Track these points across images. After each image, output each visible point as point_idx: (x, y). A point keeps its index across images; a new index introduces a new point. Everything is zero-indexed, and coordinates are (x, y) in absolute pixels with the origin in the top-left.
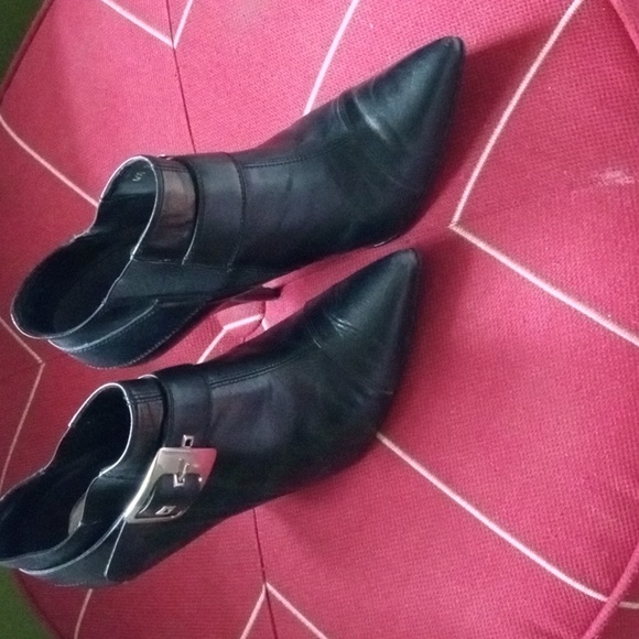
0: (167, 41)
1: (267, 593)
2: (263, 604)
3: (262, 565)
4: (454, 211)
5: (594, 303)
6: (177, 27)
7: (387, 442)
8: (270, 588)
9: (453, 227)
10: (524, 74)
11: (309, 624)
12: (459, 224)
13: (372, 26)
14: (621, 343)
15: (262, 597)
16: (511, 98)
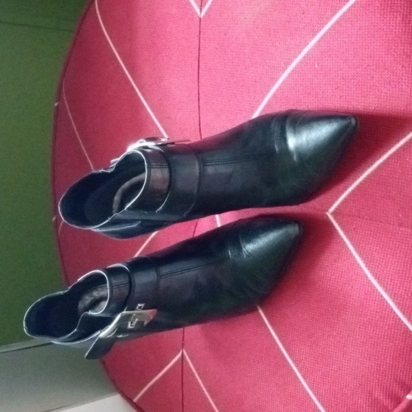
0: (198, 10)
1: (183, 355)
2: (179, 358)
3: (183, 340)
4: (332, 205)
5: (394, 297)
6: (205, 4)
7: (261, 311)
8: (185, 353)
9: (329, 214)
10: (395, 144)
11: (199, 380)
12: (332, 214)
13: (316, 66)
14: (401, 325)
15: (180, 355)
16: (383, 154)
